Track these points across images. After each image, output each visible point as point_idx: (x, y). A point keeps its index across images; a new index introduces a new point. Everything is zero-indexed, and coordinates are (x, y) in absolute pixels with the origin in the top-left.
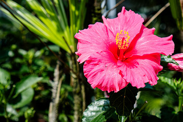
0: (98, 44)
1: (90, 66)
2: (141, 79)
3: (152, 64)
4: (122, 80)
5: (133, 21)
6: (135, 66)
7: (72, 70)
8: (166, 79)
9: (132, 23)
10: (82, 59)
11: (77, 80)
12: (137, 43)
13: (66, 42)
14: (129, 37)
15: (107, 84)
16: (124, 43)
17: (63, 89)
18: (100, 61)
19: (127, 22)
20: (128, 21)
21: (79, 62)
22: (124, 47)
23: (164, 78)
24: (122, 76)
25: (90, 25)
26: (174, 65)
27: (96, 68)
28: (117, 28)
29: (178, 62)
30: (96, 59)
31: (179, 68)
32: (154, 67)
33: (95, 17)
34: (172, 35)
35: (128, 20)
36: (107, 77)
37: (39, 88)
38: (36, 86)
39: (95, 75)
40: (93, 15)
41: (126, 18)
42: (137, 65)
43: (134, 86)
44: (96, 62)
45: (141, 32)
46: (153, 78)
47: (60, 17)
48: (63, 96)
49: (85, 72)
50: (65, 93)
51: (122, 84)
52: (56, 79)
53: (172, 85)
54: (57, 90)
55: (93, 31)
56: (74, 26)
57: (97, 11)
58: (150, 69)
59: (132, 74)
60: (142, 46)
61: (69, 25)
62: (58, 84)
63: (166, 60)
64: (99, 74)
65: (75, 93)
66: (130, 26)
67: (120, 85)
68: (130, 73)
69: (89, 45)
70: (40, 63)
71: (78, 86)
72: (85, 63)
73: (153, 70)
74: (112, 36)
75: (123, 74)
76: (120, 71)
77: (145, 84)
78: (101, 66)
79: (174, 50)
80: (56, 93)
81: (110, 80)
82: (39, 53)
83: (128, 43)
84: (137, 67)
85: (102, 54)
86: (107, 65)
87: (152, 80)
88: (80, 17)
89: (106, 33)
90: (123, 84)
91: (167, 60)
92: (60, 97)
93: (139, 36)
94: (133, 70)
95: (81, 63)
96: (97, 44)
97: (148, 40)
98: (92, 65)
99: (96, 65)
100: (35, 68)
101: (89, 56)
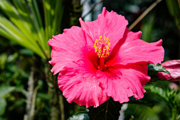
0: (75, 51)
1: (66, 78)
2: (124, 91)
3: (137, 74)
4: (102, 93)
5: (116, 24)
6: (117, 76)
7: (49, 79)
8: (157, 88)
9: (115, 26)
10: (57, 69)
11: (54, 90)
12: (120, 50)
13: (40, 47)
14: (109, 44)
15: (85, 98)
16: (104, 51)
17: (39, 100)
18: (77, 71)
19: (108, 25)
20: (110, 24)
21: (53, 73)
22: (105, 55)
23: (154, 88)
24: (103, 89)
25: (65, 30)
26: (164, 74)
27: (73, 80)
28: (96, 33)
29: (169, 70)
30: (72, 69)
31: (171, 77)
32: (139, 78)
33: (74, 16)
34: (161, 40)
35: (109, 22)
36: (85, 89)
37: (13, 99)
38: (9, 95)
39: (72, 87)
40: (71, 14)
41: (107, 21)
42: (120, 76)
43: (116, 100)
44: (72, 73)
45: (125, 36)
46: (138, 91)
47: (33, 16)
48: (39, 108)
49: (60, 84)
50: (41, 104)
51: (102, 98)
52: (31, 88)
53: (164, 96)
54: (32, 100)
55: (69, 37)
56: (49, 28)
57: (75, 10)
58: (135, 81)
59: (114, 86)
60: (127, 53)
61: (44, 27)
62: (33, 94)
63: (155, 68)
64: (76, 86)
65: (52, 104)
66: (112, 30)
67: (100, 99)
68: (111, 85)
69: (64, 53)
70: (14, 68)
71: (56, 96)
72: (60, 74)
73: (138, 81)
74: (91, 42)
75: (103, 86)
76: (100, 83)
77: (129, 98)
78: (78, 77)
79: (163, 57)
80: (31, 105)
81: (89, 93)
82: (11, 58)
83: (109, 51)
84: (120, 78)
85: (78, 63)
86: (84, 76)
87: (137, 94)
88: (56, 17)
89: (84, 38)
90: (104, 98)
91: (157, 68)
92: (36, 108)
93: (122, 41)
94: (115, 81)
95: (55, 73)
96: (73, 51)
97: (133, 46)
98: (68, 76)
99: (72, 76)
100: (8, 75)
101: (64, 66)
